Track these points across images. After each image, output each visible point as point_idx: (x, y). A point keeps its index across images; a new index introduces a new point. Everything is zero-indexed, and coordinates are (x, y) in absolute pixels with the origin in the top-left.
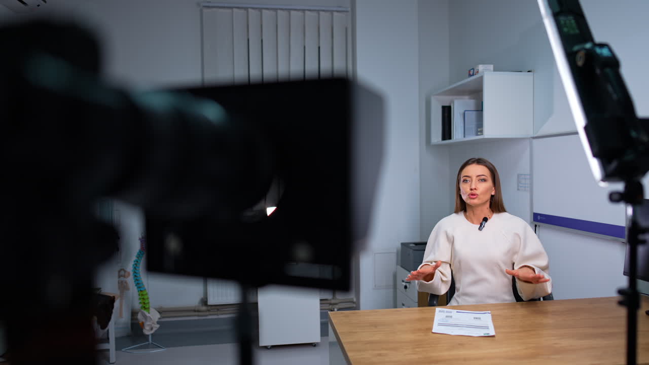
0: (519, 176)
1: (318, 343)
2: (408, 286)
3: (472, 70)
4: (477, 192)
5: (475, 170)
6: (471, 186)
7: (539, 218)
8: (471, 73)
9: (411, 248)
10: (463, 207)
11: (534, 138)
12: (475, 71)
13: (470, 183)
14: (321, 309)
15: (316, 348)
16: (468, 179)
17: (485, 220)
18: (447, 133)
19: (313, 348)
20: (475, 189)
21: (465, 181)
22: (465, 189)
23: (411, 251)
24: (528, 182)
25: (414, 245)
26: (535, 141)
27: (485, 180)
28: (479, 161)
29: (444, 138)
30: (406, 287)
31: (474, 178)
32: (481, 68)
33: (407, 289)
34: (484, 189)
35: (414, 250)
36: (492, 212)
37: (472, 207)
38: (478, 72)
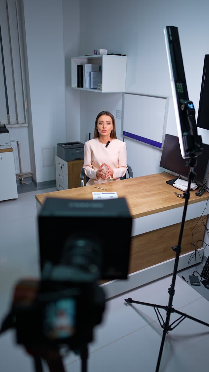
0: (117, 110)
1: (16, 198)
2: (62, 167)
3: (96, 51)
4: (106, 129)
5: (105, 118)
6: (103, 126)
7: (126, 134)
8: (96, 52)
9: (63, 147)
10: (98, 135)
11: (126, 93)
12: (98, 52)
13: (102, 125)
14: (16, 179)
15: (16, 201)
16: (102, 123)
17: (109, 142)
18: (80, 83)
19: (14, 201)
20: (106, 128)
21: (100, 124)
22: (100, 127)
23: (63, 149)
24: (121, 114)
25: (64, 145)
26: (126, 95)
27: (110, 124)
28: (107, 113)
29: (78, 86)
30: (61, 167)
31: (105, 123)
32: (101, 51)
33: (62, 169)
34: (109, 128)
35: (65, 149)
36: (111, 139)
37: (103, 136)
38: (99, 53)
